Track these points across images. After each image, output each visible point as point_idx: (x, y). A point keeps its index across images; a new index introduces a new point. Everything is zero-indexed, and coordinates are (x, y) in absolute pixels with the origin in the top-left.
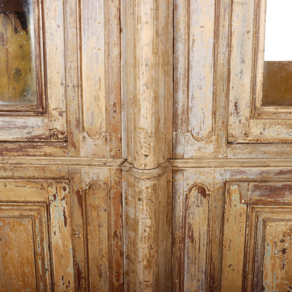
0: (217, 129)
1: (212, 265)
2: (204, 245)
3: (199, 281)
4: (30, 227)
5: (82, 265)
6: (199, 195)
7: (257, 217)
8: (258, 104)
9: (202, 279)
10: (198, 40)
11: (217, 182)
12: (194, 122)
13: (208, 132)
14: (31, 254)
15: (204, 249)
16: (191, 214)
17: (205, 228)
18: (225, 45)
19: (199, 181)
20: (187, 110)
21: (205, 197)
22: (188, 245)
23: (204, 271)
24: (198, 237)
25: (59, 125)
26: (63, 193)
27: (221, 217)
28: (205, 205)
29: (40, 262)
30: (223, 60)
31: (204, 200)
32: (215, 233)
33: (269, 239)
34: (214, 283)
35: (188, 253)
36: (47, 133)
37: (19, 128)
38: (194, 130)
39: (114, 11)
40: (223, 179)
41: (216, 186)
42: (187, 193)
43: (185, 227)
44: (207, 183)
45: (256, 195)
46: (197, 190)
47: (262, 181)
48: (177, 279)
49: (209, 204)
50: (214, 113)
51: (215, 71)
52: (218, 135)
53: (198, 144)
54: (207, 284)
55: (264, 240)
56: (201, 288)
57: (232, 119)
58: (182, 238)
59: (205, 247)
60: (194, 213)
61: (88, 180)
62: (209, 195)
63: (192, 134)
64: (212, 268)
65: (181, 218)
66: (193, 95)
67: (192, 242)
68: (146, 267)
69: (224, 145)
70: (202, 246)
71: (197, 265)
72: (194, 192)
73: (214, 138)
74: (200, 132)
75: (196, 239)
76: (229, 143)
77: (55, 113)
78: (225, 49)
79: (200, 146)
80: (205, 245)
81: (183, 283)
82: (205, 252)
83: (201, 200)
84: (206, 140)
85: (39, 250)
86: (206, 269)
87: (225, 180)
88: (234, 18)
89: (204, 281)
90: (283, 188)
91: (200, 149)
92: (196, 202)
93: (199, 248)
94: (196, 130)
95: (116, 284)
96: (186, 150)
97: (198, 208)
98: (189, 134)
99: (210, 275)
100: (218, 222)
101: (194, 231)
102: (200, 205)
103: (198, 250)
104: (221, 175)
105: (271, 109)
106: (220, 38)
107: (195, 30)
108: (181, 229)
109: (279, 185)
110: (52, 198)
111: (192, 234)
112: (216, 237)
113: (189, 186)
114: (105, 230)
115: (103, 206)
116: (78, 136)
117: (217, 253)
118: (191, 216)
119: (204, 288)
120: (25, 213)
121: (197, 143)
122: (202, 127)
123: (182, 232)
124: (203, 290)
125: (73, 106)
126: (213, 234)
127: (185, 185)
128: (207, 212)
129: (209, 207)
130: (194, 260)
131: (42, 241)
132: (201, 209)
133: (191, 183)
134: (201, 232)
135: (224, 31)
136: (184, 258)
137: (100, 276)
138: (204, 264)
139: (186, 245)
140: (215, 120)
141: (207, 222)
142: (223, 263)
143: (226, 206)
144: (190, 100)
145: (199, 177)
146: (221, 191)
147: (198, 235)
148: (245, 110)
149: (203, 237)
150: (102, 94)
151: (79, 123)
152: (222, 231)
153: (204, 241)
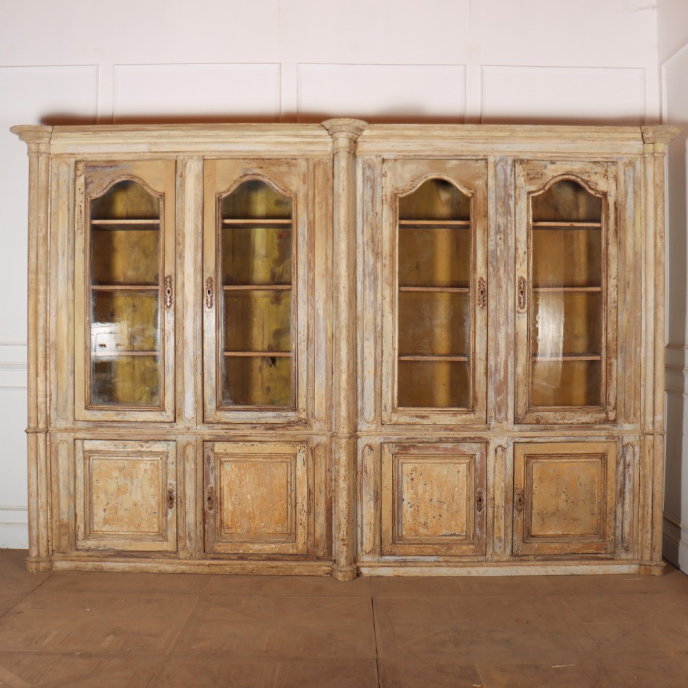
0: (376, 418)
1: (377, 485)
3: (370, 495)
4: (286, 467)
5: (311, 486)
6: (369, 449)
7: (398, 461)
8: (396, 406)
10: (367, 378)
11: (377, 443)
12: (366, 415)
13: (372, 419)
14: (285, 482)
15: (372, 478)
17: (373, 466)
19: (369, 443)
20: (363, 409)
21: (372, 450)
23: (373, 489)
25: (303, 416)
26: (304, 449)
27: (380, 461)
28: (372, 454)
29: (289, 487)
30: (379, 386)
31: (372, 452)
32: (377, 468)
33: (404, 472)
34: (378, 496)
35: (364, 480)
36: (297, 420)
37: (284, 417)
39: (330, 365)
41: (377, 445)
42: (363, 448)
43: (363, 466)
44: (373, 443)
45: (396, 450)
47: (399, 443)
49: (374, 454)
50: (375, 410)
51: (375, 391)
52: (377, 421)
53: (368, 425)
54: (375, 496)
55: (402, 473)
56: (371, 499)
57: (383, 413)
58: (361, 472)
60: (367, 459)
61: (316, 442)
62: (374, 449)
63: (365, 420)
64: (377, 487)
65: (360, 461)
66: (365, 402)
67: (366, 474)
68: (343, 480)
69: (380, 425)
70: (371, 476)
71: (369, 486)
72: (367, 448)
73: (375, 422)
74: (369, 419)
75: (368, 472)
76: (383, 424)
77: (301, 410)
78: (379, 381)
80: (373, 475)
81: (362, 496)
83: (370, 452)
84: (372, 423)
85: (289, 480)
87: (381, 442)
88: (383, 368)
89: (373, 495)
90: (409, 446)
91: (369, 427)
92: (368, 453)
94: (367, 418)
95: (328, 497)
96: (362, 427)
98: (363, 420)
99: (376, 491)
100: (379, 463)
101: (367, 468)
102: (369, 455)
103: (369, 478)
104: (379, 440)
105: (402, 408)
106: (377, 376)
107: (366, 373)
109: (407, 445)
110: (298, 452)
112: (378, 471)
113: (364, 445)
114: (323, 468)
115: (323, 455)
116: (312, 421)
117: (379, 479)
118: (365, 460)
119: (373, 499)
120: (283, 460)
122: (370, 417)
123: (361, 468)
124: (372, 501)
125: (310, 407)
127: (362, 445)
128: (373, 458)
129: (374, 456)
130: (367, 483)
131: (291, 474)
132: (370, 457)
133: (365, 443)
134: (371, 469)
135: (378, 374)
136: (362, 482)
137: (321, 493)
138: (373, 486)
139: (363, 475)
140: (376, 414)
141: (373, 464)
142: (382, 485)
143: (382, 455)
144: (364, 404)
145: (368, 441)
146: (379, 448)
147: (369, 470)
148: (389, 409)
149: (372, 471)
150: (324, 401)
151: (313, 415)
152: (381, 468)
153: (372, 473)
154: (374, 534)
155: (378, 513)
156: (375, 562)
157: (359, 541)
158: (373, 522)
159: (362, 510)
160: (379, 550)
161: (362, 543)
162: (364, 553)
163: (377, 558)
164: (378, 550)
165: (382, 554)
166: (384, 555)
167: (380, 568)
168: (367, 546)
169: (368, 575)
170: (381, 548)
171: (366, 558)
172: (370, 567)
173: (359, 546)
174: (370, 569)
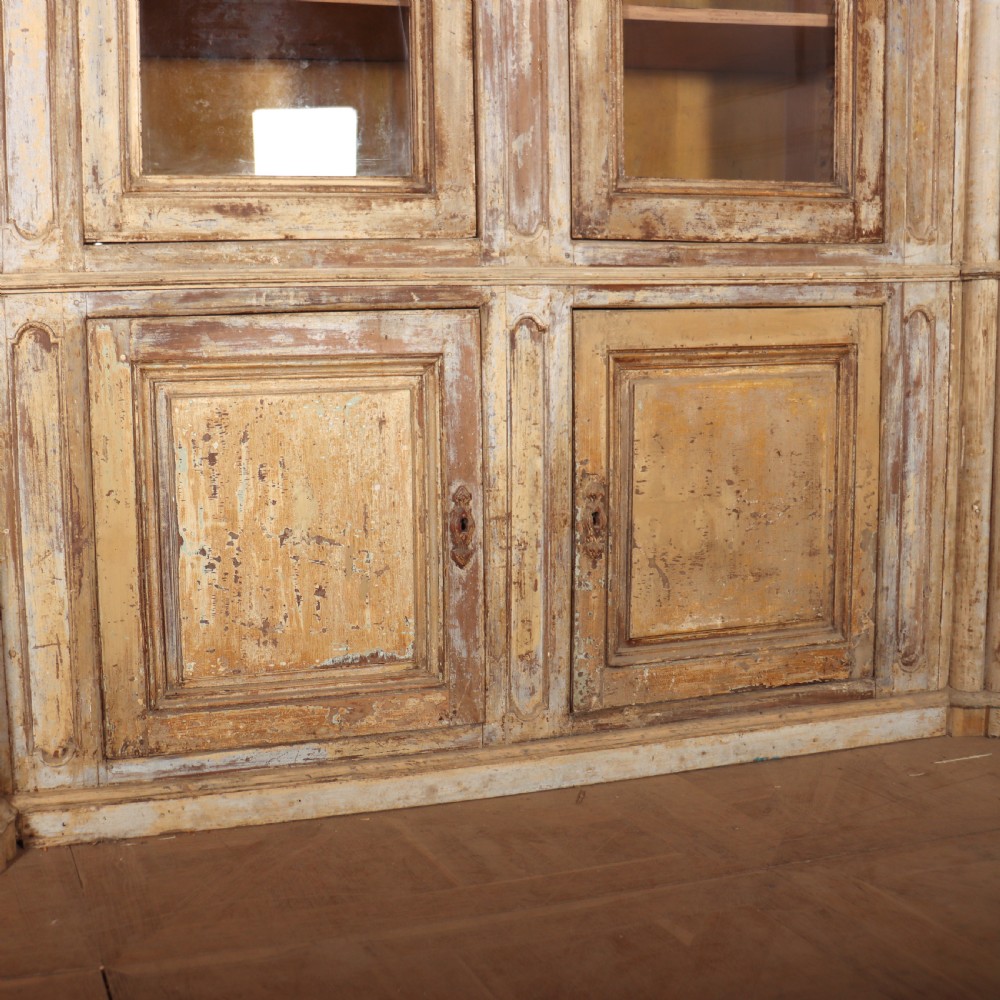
0: (62, 216)
1: (74, 491)
2: (55, 451)
3: (50, 530)
6: (38, 347)
7: (154, 390)
8: (136, 171)
9: (57, 524)
10: (18, 53)
11: (70, 318)
12: (19, 205)
13: (46, 221)
15: (55, 460)
16: (24, 387)
17: (55, 414)
18: (68, 62)
19: (34, 318)
20: (6, 181)
21: (49, 350)
22: (23, 452)
23: (60, 507)
24: (42, 435)
27: (83, 390)
28: (50, 366)
30: (67, 88)
31: (48, 357)
32: (74, 422)
33: (180, 433)
34: (81, 531)
35: (25, 469)
38: (19, 219)
40: (81, 312)
41: (69, 327)
42: (14, 341)
43: (15, 414)
44: (51, 321)
45: (146, 344)
46: (33, 337)
47: (155, 316)
48: (7, 527)
49: (57, 364)
50: (56, 187)
51: (53, 108)
52: (65, 227)
53: (28, 246)
54: (68, 534)
55: (171, 439)
56: (56, 545)
57: (90, 198)
58: (11, 438)
59: (58, 454)
60: (31, 385)
62: (56, 344)
63: (16, 227)
64: (75, 497)
65: (5, 394)
66: (14, 153)
67: (31, 446)
69: (78, 245)
70: (50, 454)
71: (44, 495)
72: (28, 342)
73: (58, 232)
74: (31, 222)
75: (39, 439)
76: (87, 244)
78: (68, 69)
79: (33, 248)
80: (58, 450)
81: (20, 534)
82: (58, 466)
83: (42, 358)
84: (44, 236)
86: (63, 504)
87: (84, 315)
88: (82, 15)
89: (61, 529)
90: (196, 329)
91: (32, 253)
92: (32, 361)
93: (46, 457)
94: (24, 219)
96: (6, 257)
97: (37, 374)
98: (10, 226)
99: (72, 513)
100: (79, 400)
101: (33, 421)
102: (40, 367)
103: (43, 463)
104: (77, 305)
105: (160, 180)
106: (59, 49)
107: (12, 35)
108: (6, 417)
109: (189, 322)
111: (30, 427)
112: (77, 432)
113: (17, 327)
117: (81, 465)
118: (24, 391)
119: (62, 547)
121: (27, 242)
122: (35, 212)
123: (9, 424)
124: (61, 551)
126: (70, 425)
127: (9, 326)
128: (55, 380)
129: (57, 371)
130: (37, 484)
132: (43, 375)
133: (21, 321)
134: (47, 424)
135: (64, 36)
136: (17, 480)
138: (59, 492)
139: (20, 453)
140: (58, 199)
141: (57, 402)
142: (96, 487)
143: (90, 368)
144: (9, 162)
145: (34, 310)
146: (79, 337)
147: (41, 430)
148: (112, 182)
149: (51, 433)
152: (87, 419)
153: (54, 442)
154: (75, 681)
155: (86, 598)
156: (85, 788)
157: (17, 714)
158: (66, 633)
159: (21, 589)
160: (98, 739)
161: (29, 721)
162: (38, 757)
163: (90, 771)
164: (92, 742)
165: (107, 758)
166: (115, 758)
167: (105, 810)
168: (50, 729)
169: (62, 841)
170: (104, 733)
171: (49, 777)
172: (65, 807)
173: (19, 730)
174: (66, 817)
